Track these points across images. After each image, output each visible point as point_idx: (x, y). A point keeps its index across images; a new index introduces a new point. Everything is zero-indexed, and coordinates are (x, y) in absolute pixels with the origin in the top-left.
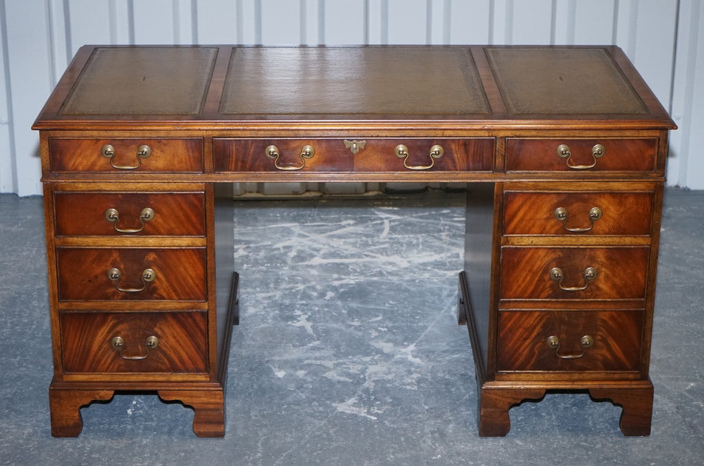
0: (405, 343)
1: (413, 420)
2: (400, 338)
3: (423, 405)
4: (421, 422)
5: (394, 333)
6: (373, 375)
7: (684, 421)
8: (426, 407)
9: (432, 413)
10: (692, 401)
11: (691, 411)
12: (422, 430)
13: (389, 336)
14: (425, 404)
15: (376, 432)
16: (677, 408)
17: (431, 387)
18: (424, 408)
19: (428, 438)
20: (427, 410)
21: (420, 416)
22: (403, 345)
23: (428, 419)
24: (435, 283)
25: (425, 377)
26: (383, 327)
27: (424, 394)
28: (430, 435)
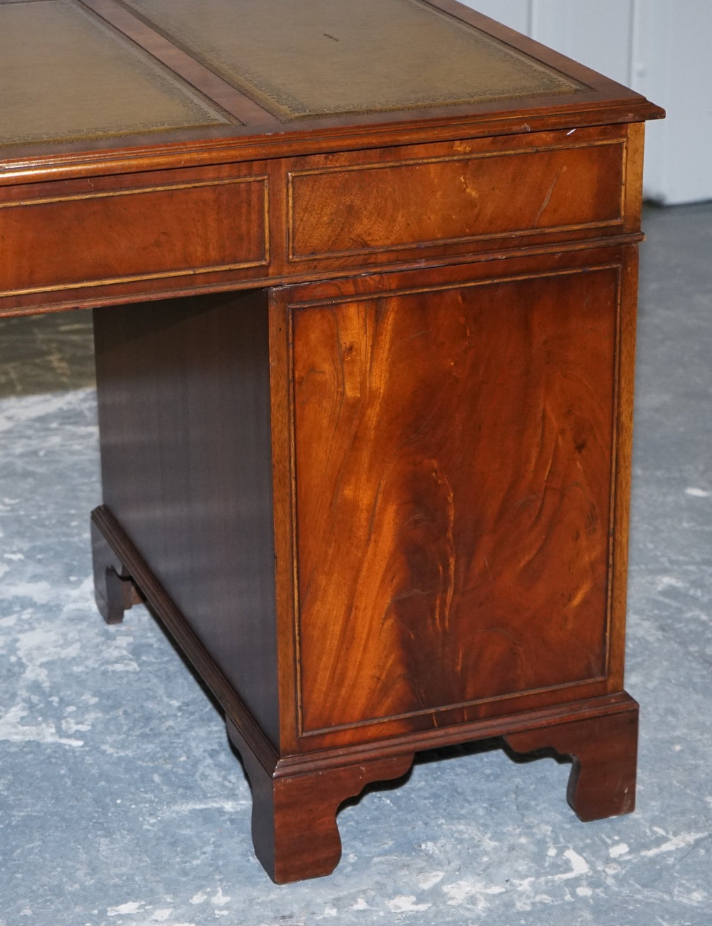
0: (72, 579)
1: (161, 734)
2: (57, 569)
3: (165, 699)
4: (177, 735)
5: (40, 561)
6: (35, 653)
7: (689, 653)
8: (175, 703)
9: (192, 713)
10: (679, 610)
11: (691, 632)
12: (188, 753)
13: (31, 569)
14: (170, 696)
15: (95, 771)
16: (662, 629)
17: (166, 659)
18: (170, 706)
19: (208, 766)
20: (179, 709)
21: (170, 723)
22: (69, 582)
23: (191, 728)
24: (80, 453)
25: (144, 641)
26: (14, 553)
27: (157, 676)
28: (209, 761)
